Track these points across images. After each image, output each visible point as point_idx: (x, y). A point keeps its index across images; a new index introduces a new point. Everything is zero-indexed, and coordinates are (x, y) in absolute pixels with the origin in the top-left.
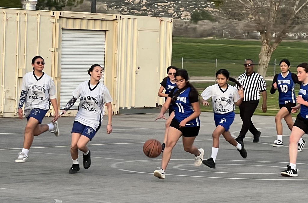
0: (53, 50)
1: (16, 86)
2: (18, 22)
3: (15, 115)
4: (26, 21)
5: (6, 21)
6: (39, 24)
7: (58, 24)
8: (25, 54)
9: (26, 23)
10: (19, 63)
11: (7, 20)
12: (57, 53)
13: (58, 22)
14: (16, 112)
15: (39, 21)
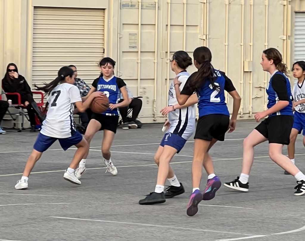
0: (285, 38)
1: (242, 82)
2: (243, 6)
3: (240, 117)
4: (252, 4)
5: (228, 5)
6: (267, 7)
7: (290, 6)
8: (251, 44)
9: (252, 6)
10: (245, 53)
11: (230, 3)
12: (289, 41)
13: (289, 4)
14: (242, 113)
15: (267, 4)
